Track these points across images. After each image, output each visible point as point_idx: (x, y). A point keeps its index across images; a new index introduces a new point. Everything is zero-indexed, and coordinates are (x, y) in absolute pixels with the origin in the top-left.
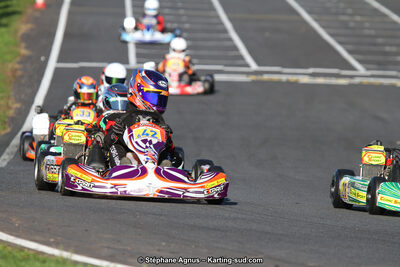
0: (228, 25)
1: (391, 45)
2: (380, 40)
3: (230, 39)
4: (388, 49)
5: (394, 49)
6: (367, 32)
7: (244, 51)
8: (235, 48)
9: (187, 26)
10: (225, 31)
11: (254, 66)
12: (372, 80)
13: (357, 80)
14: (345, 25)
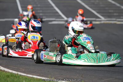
0: (53, 5)
1: (111, 10)
2: (107, 8)
3: (55, 10)
4: (110, 11)
5: (112, 11)
6: (102, 6)
7: (61, 13)
8: (57, 13)
9: (39, 5)
10: (52, 7)
11: (66, 18)
12: (108, 22)
13: (102, 22)
14: (93, 4)
